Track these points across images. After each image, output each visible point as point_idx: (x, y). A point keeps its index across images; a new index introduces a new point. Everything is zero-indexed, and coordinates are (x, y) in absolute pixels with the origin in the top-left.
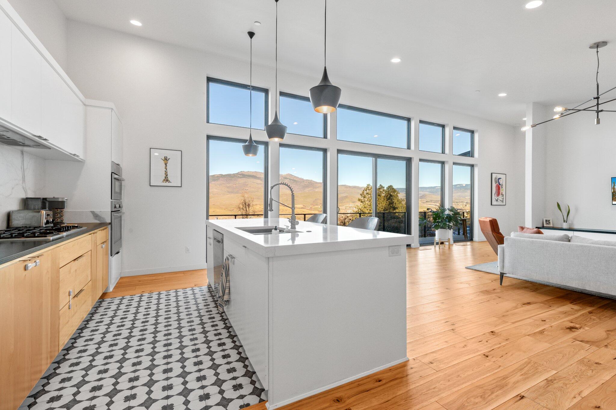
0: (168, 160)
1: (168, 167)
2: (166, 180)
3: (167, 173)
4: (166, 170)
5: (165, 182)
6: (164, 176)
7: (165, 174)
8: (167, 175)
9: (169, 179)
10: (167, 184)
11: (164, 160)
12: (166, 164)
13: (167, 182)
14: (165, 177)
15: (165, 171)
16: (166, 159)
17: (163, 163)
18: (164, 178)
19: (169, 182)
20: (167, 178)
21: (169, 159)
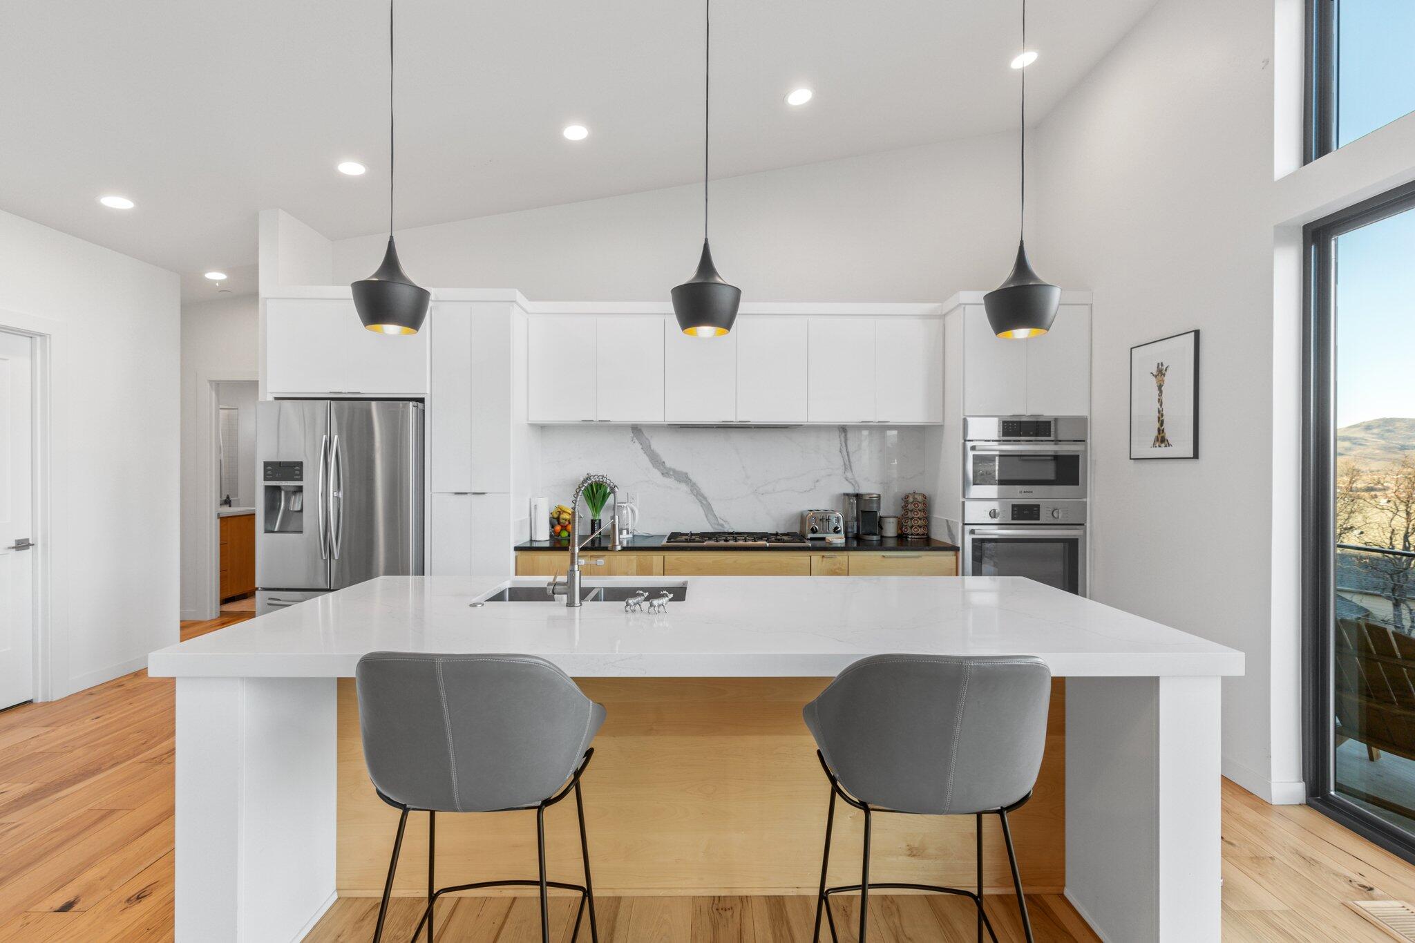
0: (1164, 372)
1: (1164, 398)
2: (1161, 439)
3: (1162, 415)
4: (1161, 405)
5: (1160, 446)
6: (1157, 425)
7: (1159, 418)
8: (1162, 423)
9: (1168, 435)
10: (1162, 451)
11: (1156, 377)
12: (1160, 387)
13: (1163, 445)
14: (1159, 430)
15: (1159, 412)
16: (1161, 372)
17: (1153, 382)
18: (1155, 433)
19: (1166, 446)
20: (1163, 431)
21: (1166, 370)
